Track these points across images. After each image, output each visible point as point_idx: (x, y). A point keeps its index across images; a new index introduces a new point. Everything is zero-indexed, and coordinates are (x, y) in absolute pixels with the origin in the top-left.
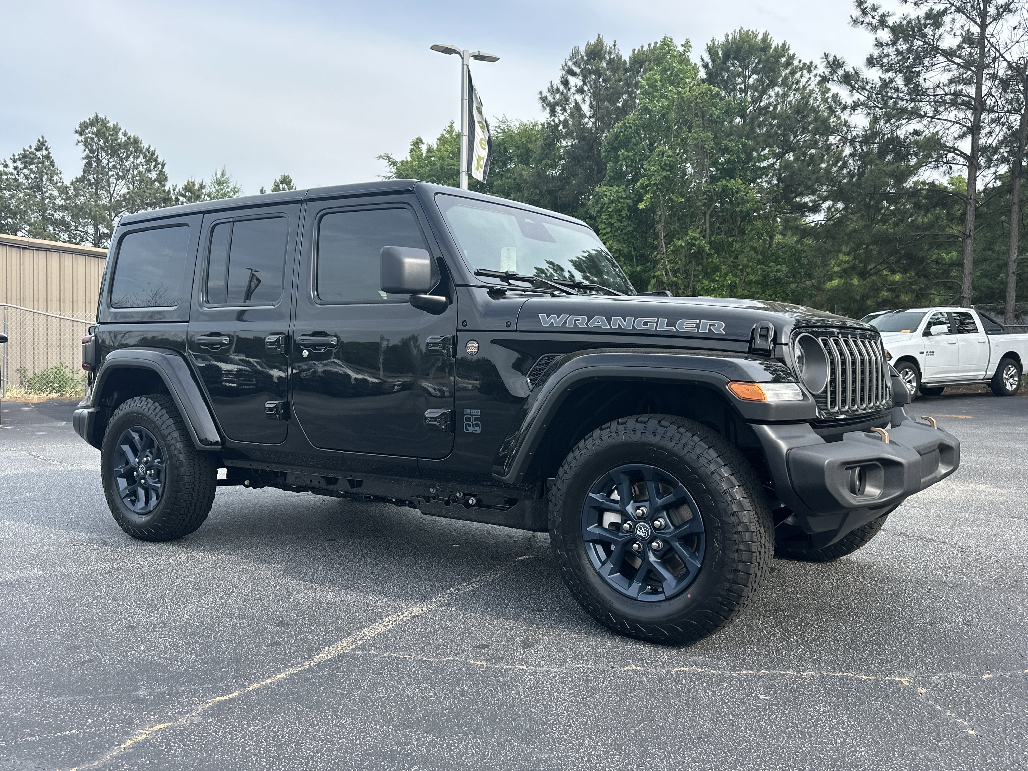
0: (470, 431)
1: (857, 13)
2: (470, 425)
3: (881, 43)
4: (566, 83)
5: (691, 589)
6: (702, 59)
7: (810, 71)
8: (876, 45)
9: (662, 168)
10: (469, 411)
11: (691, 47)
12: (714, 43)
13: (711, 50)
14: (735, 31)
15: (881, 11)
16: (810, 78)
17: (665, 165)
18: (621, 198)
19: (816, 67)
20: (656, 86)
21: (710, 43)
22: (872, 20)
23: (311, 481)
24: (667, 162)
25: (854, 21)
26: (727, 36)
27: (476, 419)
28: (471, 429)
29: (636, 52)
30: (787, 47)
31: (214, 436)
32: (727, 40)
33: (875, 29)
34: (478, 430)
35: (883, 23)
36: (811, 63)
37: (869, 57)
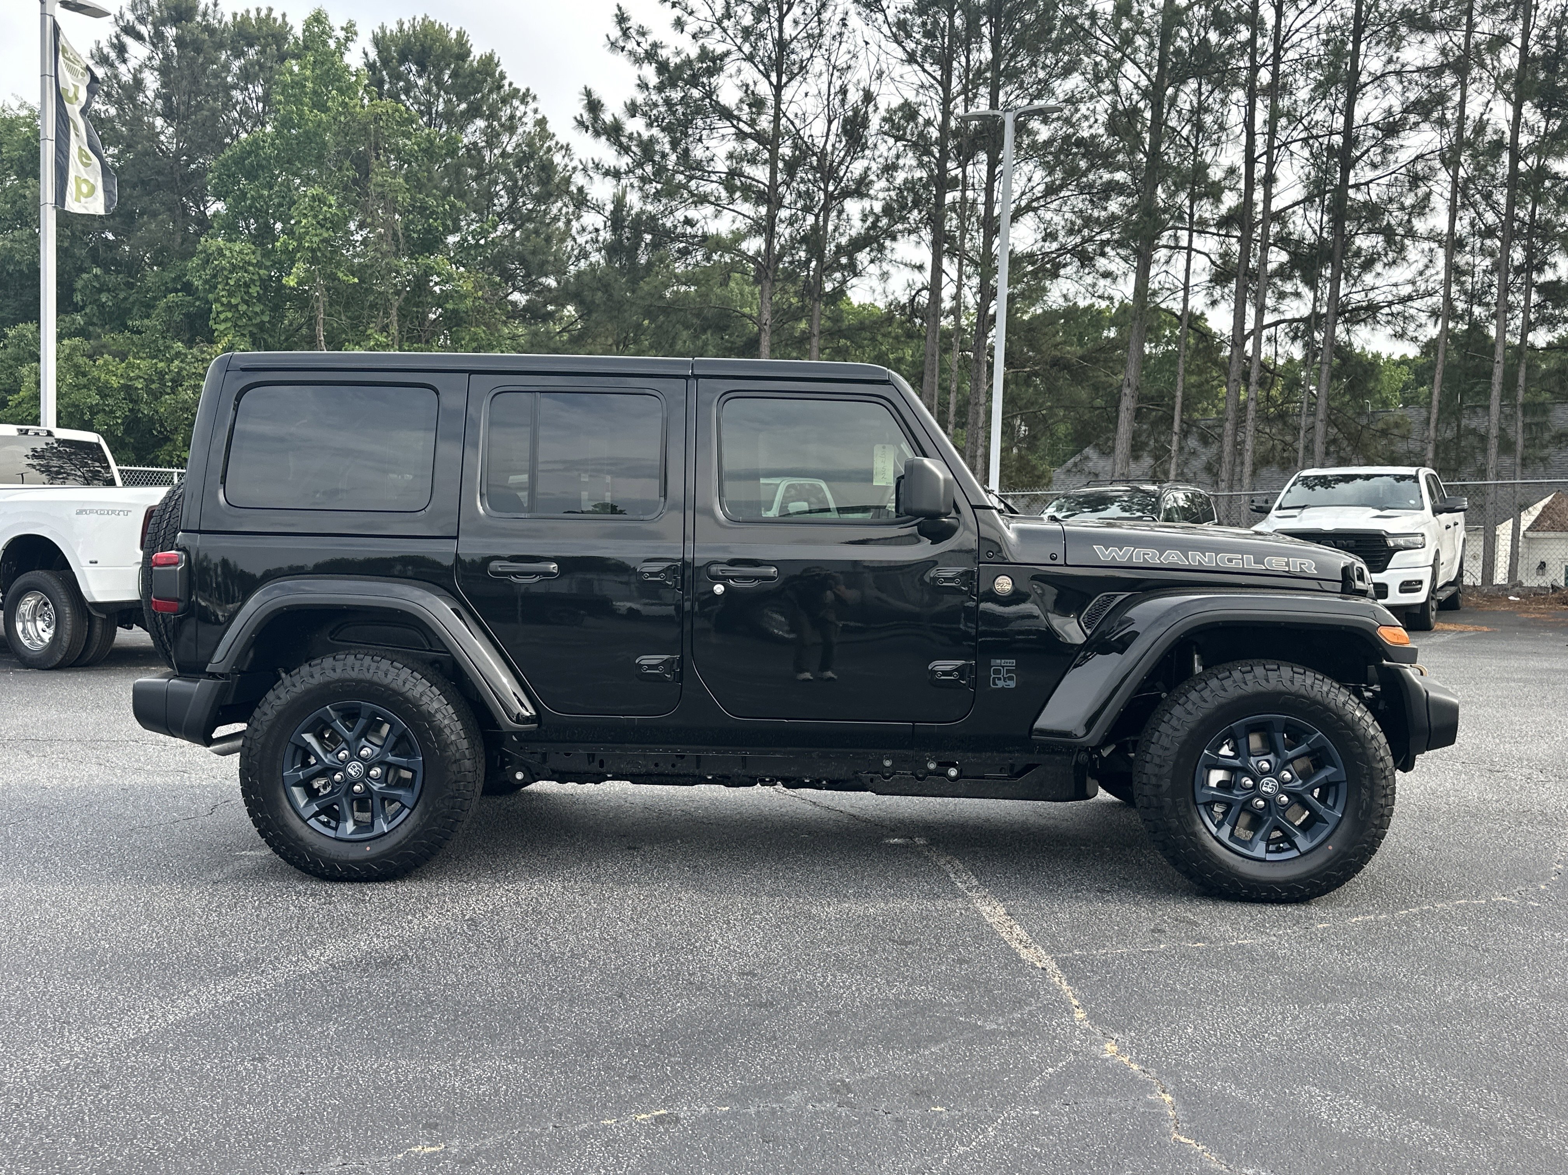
0: (1000, 686)
1: (615, 33)
2: (999, 679)
3: (647, 85)
4: (121, 49)
5: (1330, 841)
6: (366, 54)
7: (524, 101)
8: (639, 85)
9: (318, 223)
10: (998, 661)
11: (356, 34)
12: (384, 32)
13: (379, 42)
14: (414, 19)
15: (651, 39)
16: (525, 113)
17: (325, 219)
18: (250, 263)
19: (535, 98)
20: (305, 86)
21: (377, 30)
22: (636, 47)
23: (656, 765)
24: (328, 215)
25: (612, 44)
26: (401, 24)
27: (1008, 671)
28: (1000, 684)
29: (239, 19)
30: (496, 61)
31: (528, 711)
32: (401, 30)
33: (638, 61)
34: (1012, 684)
35: (651, 55)
36: (528, 90)
37: (629, 102)
